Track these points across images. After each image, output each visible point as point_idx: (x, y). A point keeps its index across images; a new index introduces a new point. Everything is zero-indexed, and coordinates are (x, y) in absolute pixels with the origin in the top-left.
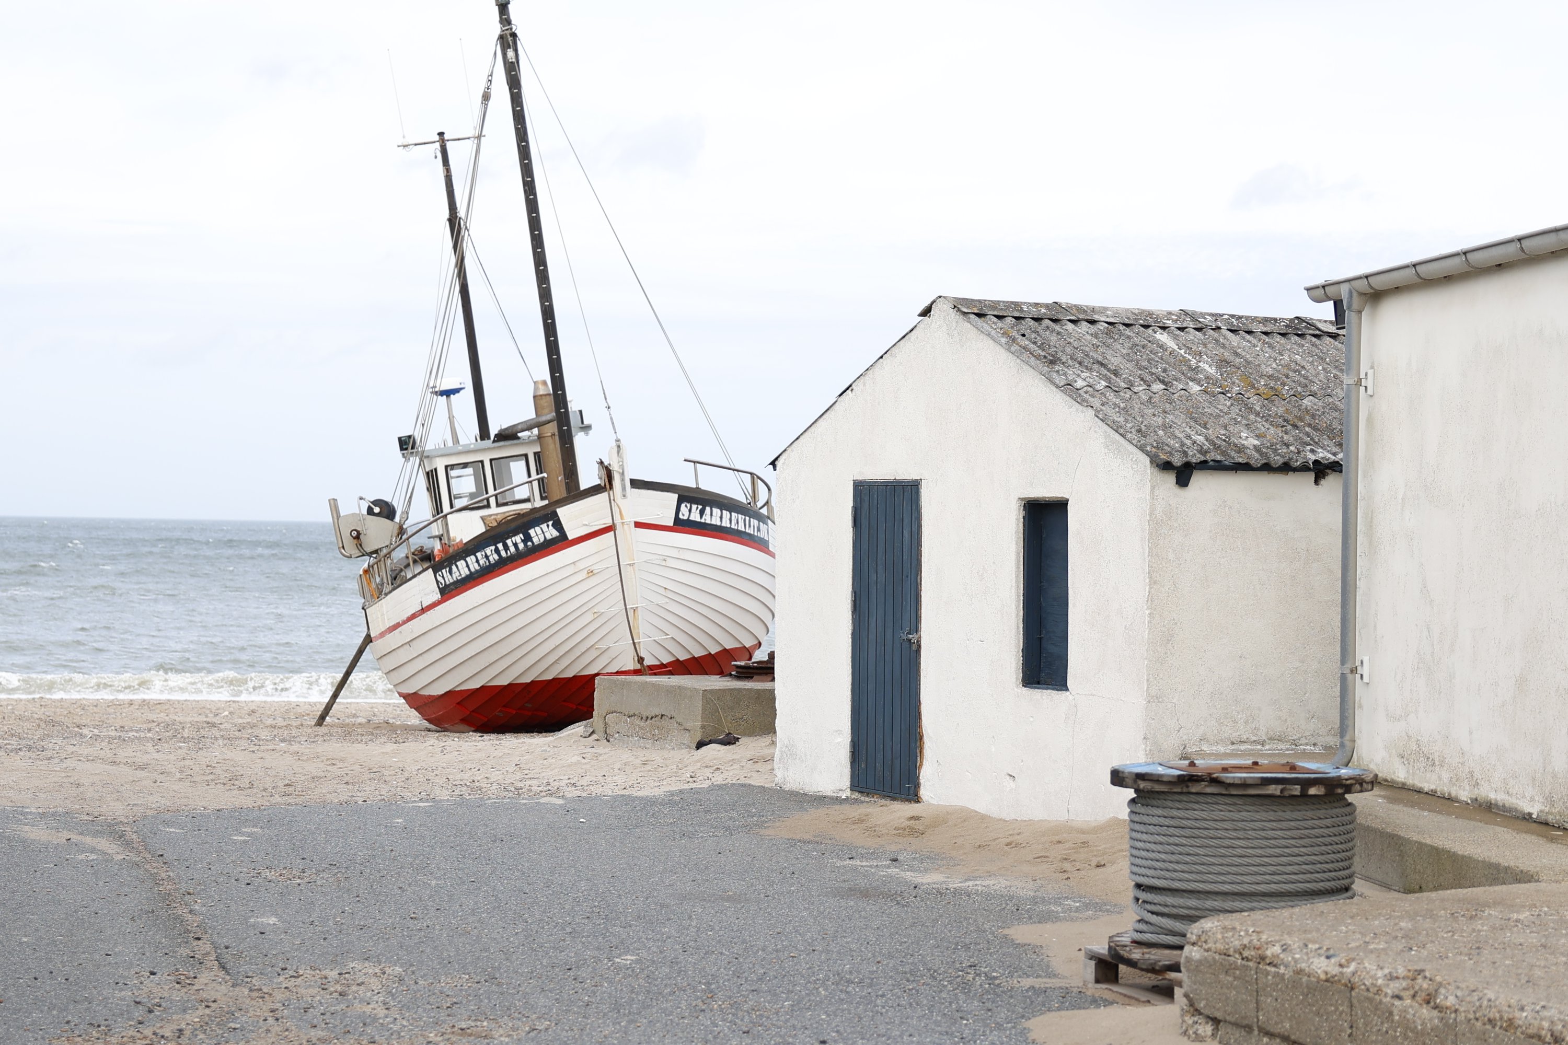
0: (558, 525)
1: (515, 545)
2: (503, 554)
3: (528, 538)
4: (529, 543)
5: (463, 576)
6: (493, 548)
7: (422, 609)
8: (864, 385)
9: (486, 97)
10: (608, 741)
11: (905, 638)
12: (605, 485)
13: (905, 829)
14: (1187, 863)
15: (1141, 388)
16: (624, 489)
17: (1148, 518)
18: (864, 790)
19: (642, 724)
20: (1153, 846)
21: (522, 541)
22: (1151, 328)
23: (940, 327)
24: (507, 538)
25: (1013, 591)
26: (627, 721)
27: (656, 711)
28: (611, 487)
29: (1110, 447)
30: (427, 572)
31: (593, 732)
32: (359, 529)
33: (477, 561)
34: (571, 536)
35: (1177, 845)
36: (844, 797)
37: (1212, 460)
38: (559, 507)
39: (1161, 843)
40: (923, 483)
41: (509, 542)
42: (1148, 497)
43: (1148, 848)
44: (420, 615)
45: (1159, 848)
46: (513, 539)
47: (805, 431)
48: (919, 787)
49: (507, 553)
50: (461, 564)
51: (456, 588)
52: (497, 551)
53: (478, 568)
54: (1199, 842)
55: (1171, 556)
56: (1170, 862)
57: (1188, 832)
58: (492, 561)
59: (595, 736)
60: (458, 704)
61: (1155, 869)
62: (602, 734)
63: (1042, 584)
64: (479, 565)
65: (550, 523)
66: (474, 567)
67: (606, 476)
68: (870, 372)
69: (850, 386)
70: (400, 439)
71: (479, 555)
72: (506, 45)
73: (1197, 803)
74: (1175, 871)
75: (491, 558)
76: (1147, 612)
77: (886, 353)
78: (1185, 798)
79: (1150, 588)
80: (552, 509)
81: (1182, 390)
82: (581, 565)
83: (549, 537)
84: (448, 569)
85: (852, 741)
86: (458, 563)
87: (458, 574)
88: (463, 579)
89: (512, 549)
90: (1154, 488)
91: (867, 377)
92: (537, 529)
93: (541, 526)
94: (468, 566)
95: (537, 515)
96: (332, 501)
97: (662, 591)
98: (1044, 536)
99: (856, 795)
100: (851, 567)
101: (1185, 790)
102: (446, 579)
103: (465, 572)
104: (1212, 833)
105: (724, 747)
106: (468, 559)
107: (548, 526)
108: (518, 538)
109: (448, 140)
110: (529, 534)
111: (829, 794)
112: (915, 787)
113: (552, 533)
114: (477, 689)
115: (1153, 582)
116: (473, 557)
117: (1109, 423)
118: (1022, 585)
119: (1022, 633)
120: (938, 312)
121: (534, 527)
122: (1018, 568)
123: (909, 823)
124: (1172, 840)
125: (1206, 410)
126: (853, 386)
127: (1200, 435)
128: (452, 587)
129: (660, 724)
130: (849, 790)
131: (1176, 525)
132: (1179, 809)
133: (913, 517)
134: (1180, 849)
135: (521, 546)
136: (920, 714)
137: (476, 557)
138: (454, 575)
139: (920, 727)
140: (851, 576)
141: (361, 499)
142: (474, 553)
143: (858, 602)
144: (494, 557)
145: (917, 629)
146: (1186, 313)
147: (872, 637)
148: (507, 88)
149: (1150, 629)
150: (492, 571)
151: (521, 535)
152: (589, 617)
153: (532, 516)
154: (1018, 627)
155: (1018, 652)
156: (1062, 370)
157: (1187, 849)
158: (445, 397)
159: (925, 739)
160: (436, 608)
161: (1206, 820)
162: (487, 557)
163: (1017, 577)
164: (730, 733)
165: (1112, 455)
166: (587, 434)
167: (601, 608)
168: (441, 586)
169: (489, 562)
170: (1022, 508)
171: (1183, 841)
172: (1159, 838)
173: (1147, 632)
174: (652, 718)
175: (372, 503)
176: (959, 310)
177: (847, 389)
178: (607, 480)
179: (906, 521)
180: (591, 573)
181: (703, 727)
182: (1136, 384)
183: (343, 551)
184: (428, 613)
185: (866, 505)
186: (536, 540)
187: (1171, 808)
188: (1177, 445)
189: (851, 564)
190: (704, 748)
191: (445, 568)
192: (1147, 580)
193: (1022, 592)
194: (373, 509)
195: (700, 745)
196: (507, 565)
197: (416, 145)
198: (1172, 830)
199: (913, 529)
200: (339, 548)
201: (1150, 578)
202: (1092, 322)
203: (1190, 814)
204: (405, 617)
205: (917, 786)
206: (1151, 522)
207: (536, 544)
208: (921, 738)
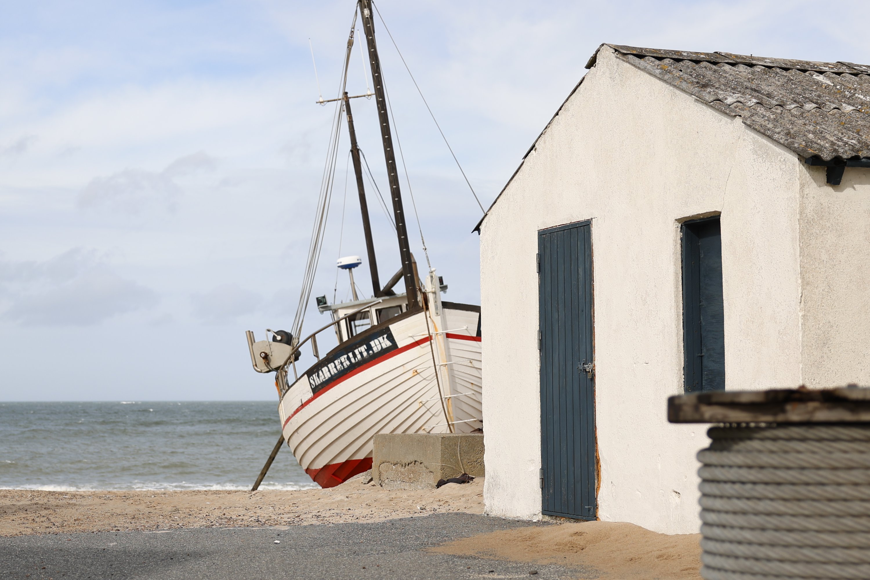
0: (391, 338)
1: (361, 353)
2: (353, 360)
3: (369, 348)
4: (371, 352)
5: (327, 378)
6: (346, 356)
7: (302, 405)
8: (545, 142)
9: (350, 44)
10: (382, 486)
11: (581, 368)
12: (423, 306)
13: (566, 545)
14: (787, 546)
15: (793, 106)
16: (436, 308)
17: (798, 217)
18: (553, 513)
19: (403, 470)
20: (730, 519)
21: (366, 350)
22: (808, 72)
23: (604, 73)
24: (355, 349)
25: (673, 310)
26: (393, 468)
27: (411, 458)
28: (427, 308)
29: (759, 152)
30: (303, 377)
31: (371, 480)
32: (266, 352)
33: (336, 367)
34: (400, 345)
35: (769, 514)
36: (534, 521)
37: (864, 158)
38: (391, 324)
39: (744, 513)
40: (594, 222)
41: (356, 351)
42: (798, 196)
43: (724, 522)
44: (301, 409)
45: (740, 520)
46: (359, 349)
47: (500, 194)
48: (597, 508)
49: (355, 360)
50: (325, 369)
51: (323, 387)
52: (349, 358)
53: (336, 372)
54: (806, 507)
55: (824, 257)
56: (761, 544)
57: (787, 491)
58: (346, 367)
59: (372, 483)
60: (333, 474)
61: (737, 557)
62: (377, 480)
63: (701, 304)
64: (337, 369)
65: (385, 336)
66: (334, 371)
67: (423, 299)
68: (549, 130)
69: (534, 146)
70: (317, 299)
71: (336, 362)
72: (363, 6)
73: (804, 440)
74: (769, 560)
75: (344, 364)
76: (800, 314)
77: (560, 109)
78: (781, 433)
79: (803, 289)
80: (386, 325)
81: (835, 108)
82: (408, 367)
83: (384, 346)
84: (316, 374)
85: (542, 469)
86: (323, 369)
87: (323, 377)
88: (327, 381)
89: (359, 357)
90: (803, 186)
91: (547, 135)
92: (376, 341)
93: (379, 339)
94: (329, 371)
95: (376, 331)
96: (248, 333)
97: (470, 386)
98: (702, 257)
99: (547, 518)
100: (538, 310)
101: (781, 418)
102: (316, 381)
103: (328, 375)
104: (830, 491)
105: (459, 485)
106: (329, 366)
107: (383, 338)
108: (363, 348)
109: (350, 98)
110: (370, 345)
111: (526, 518)
112: (594, 508)
113: (386, 343)
114: (344, 463)
115: (805, 283)
116: (332, 364)
117: (757, 127)
118: (681, 305)
119: (683, 351)
120: (602, 60)
121: (373, 340)
122: (677, 288)
123: (571, 539)
124: (762, 506)
125: (859, 123)
126: (536, 145)
127: (852, 139)
128: (320, 387)
129: (413, 468)
130: (541, 514)
131: (828, 225)
132: (772, 452)
133: (586, 254)
134: (774, 521)
135: (365, 354)
136: (596, 438)
137: (335, 364)
138: (320, 378)
139: (596, 451)
140: (538, 317)
141: (269, 331)
142: (333, 361)
143: (544, 341)
144: (347, 363)
145: (591, 359)
146: (842, 64)
147: (556, 371)
148: (365, 36)
149: (804, 332)
150: (346, 374)
151: (365, 346)
152: (416, 406)
153: (373, 331)
154: (678, 345)
155: (679, 370)
156: (714, 91)
157: (786, 521)
158: (348, 270)
159: (602, 463)
160: (310, 404)
161: (818, 468)
162: (342, 363)
163: (676, 296)
164: (465, 474)
165: (760, 160)
166: (445, 292)
167: (423, 399)
168: (313, 387)
169: (344, 367)
170: (679, 229)
171: (780, 506)
172: (741, 505)
173: (801, 335)
174: (409, 464)
175: (275, 333)
176: (619, 52)
177: (531, 149)
178: (423, 302)
179: (581, 259)
180: (417, 373)
181: (442, 469)
182: (788, 103)
183: (256, 368)
184: (306, 407)
185: (548, 251)
186: (375, 349)
187: (760, 451)
188: (827, 145)
189: (538, 306)
190: (443, 487)
191: (315, 373)
192: (800, 281)
193: (681, 311)
194: (276, 337)
195: (440, 484)
196: (356, 368)
197: (328, 101)
198: (760, 490)
199: (587, 266)
200: (253, 366)
201: (803, 278)
202: (751, 65)
203: (792, 459)
204: (292, 412)
205: (596, 507)
206: (801, 221)
207: (375, 352)
208: (598, 462)
